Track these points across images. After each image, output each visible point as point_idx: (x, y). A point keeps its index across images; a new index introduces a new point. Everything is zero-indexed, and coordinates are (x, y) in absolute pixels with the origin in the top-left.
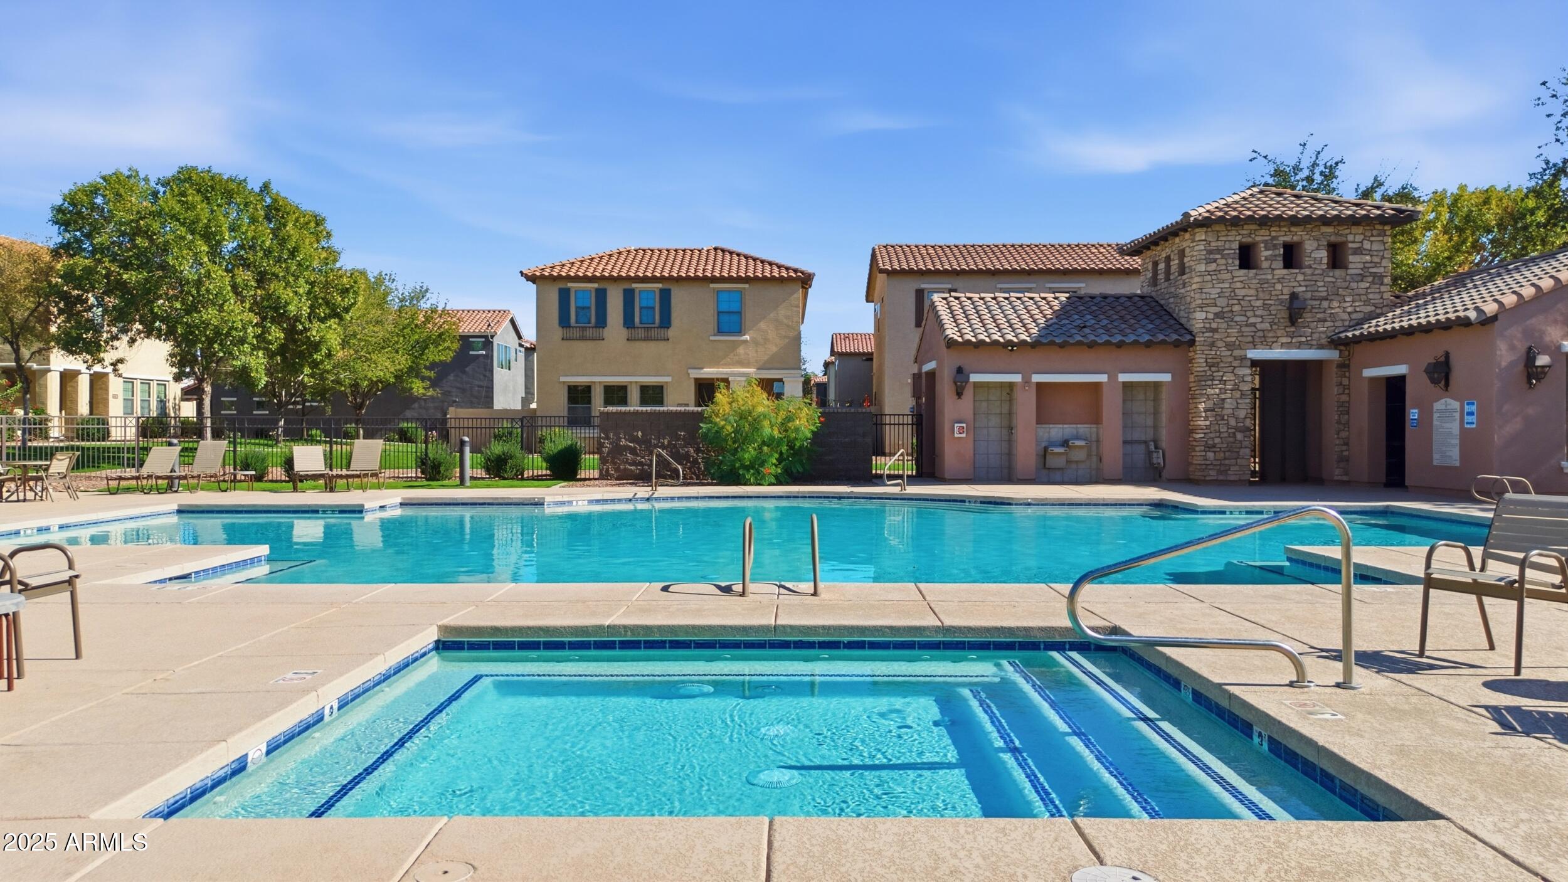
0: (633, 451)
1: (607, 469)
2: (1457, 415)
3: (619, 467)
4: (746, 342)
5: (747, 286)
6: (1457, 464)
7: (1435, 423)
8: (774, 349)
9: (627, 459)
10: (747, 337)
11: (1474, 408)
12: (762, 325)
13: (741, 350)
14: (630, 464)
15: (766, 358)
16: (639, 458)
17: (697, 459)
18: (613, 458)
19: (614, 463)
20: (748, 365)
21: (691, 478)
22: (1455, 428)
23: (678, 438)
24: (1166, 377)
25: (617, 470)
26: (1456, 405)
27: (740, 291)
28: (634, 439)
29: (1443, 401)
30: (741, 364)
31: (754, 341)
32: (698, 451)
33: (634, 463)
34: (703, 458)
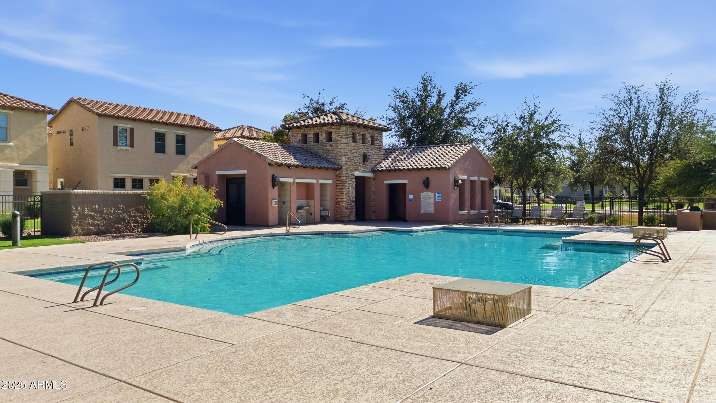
0: (93, 218)
1: (77, 230)
2: (433, 197)
3: (84, 227)
4: (11, 146)
5: (11, 112)
6: (433, 212)
7: (421, 199)
8: (30, 153)
9: (89, 223)
10: (12, 144)
11: (440, 195)
12: (22, 137)
13: (8, 151)
14: (91, 226)
15: (26, 157)
16: (96, 222)
17: (129, 221)
18: (80, 222)
19: (80, 225)
20: (13, 161)
21: (126, 232)
22: (432, 201)
23: (119, 209)
24: (331, 181)
25: (83, 229)
26: (432, 194)
27: (6, 115)
28: (94, 210)
29: (426, 192)
30: (7, 160)
31: (17, 147)
32: (130, 216)
33: (93, 225)
34: (133, 220)
